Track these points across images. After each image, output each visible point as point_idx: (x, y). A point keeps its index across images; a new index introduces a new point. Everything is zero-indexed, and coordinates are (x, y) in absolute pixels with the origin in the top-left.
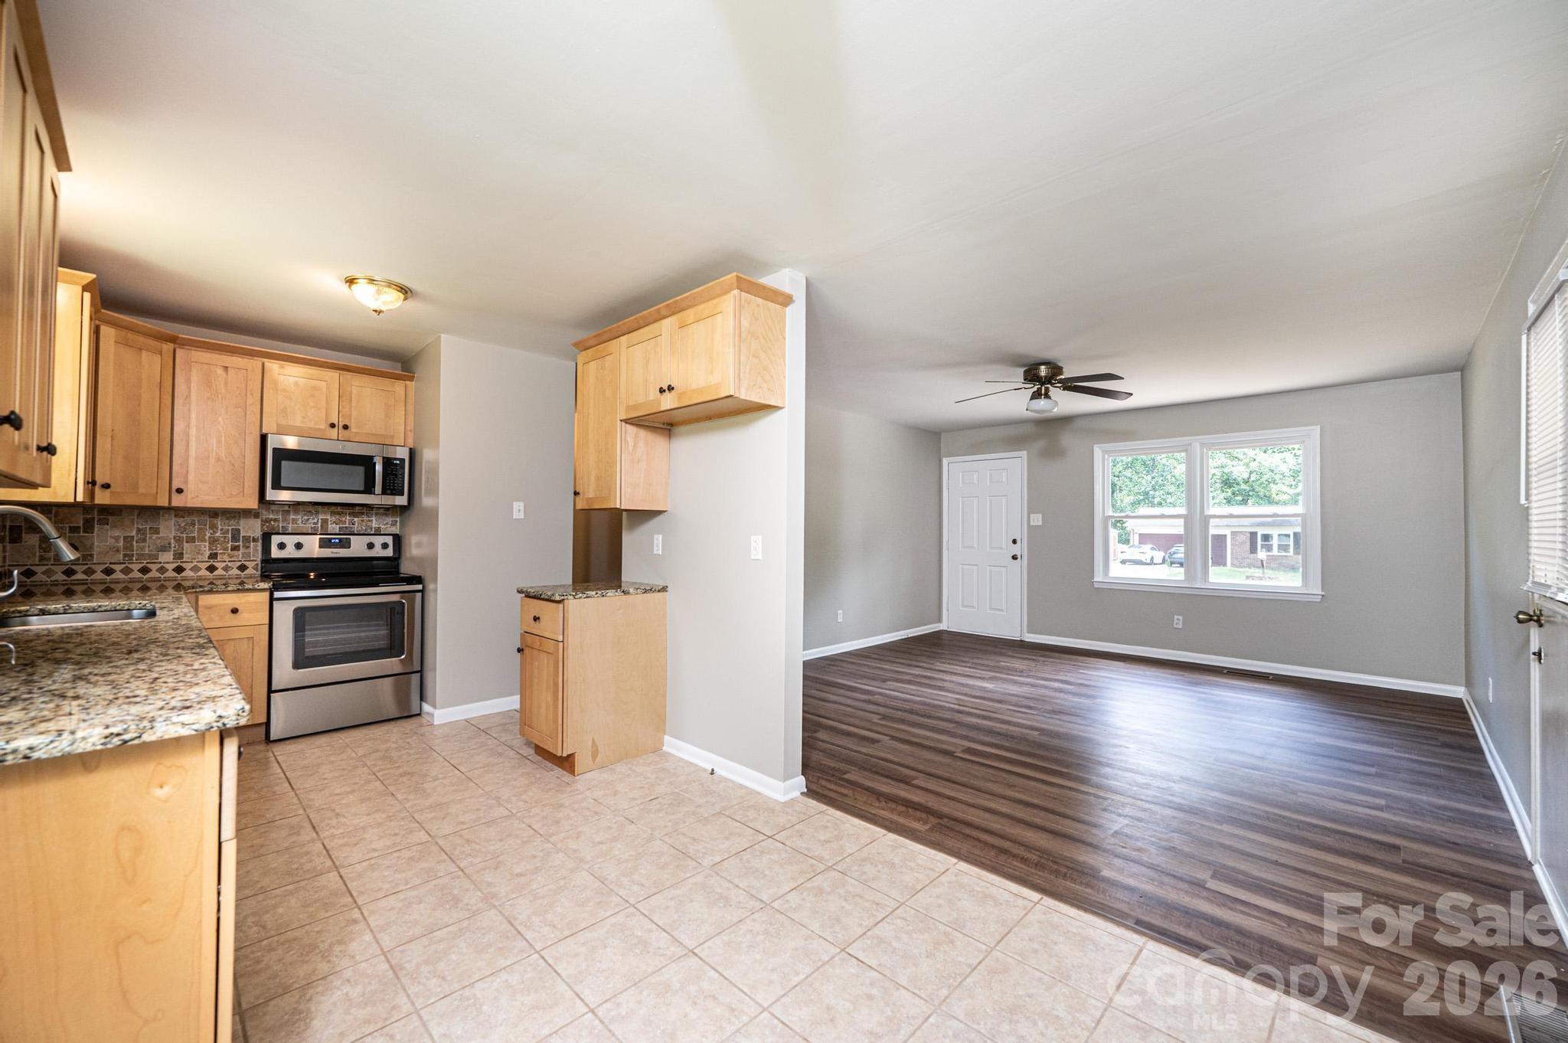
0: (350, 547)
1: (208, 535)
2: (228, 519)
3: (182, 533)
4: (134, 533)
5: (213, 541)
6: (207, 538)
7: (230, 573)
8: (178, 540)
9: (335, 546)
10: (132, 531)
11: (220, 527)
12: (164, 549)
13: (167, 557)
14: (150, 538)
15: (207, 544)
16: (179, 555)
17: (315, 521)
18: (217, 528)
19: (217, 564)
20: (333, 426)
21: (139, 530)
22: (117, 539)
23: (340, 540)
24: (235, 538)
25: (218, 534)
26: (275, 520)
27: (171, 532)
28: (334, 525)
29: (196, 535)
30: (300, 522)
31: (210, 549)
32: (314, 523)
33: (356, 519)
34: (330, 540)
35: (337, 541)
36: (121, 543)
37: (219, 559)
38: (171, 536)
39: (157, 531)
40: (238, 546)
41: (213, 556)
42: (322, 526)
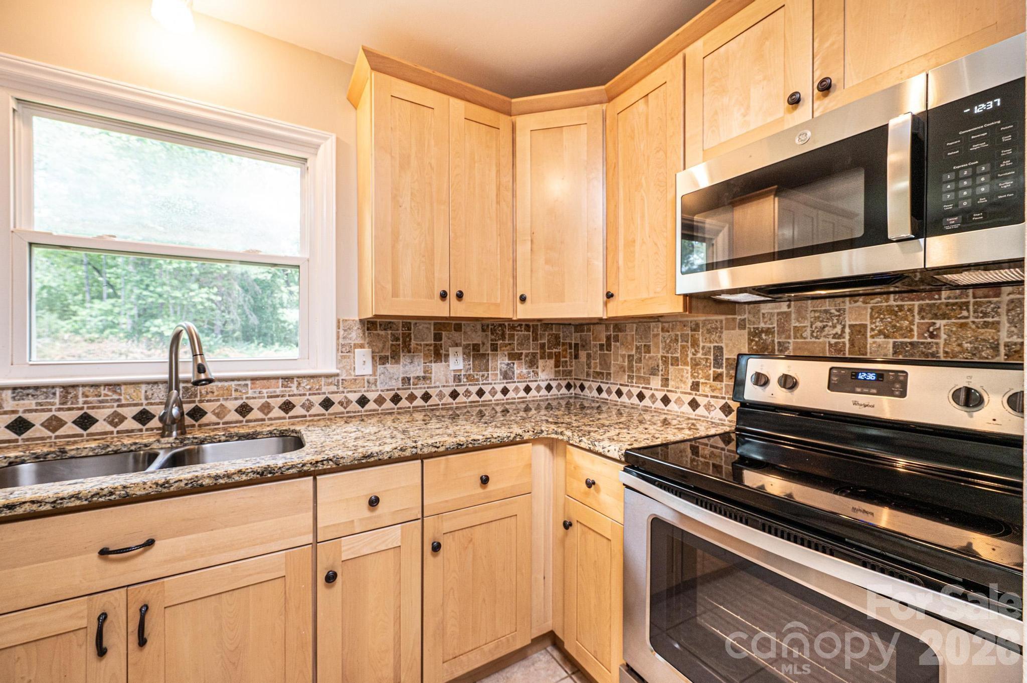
0: (903, 394)
1: (690, 355)
2: (709, 332)
3: (668, 352)
4: (634, 352)
5: (695, 364)
6: (689, 359)
7: (713, 414)
8: (665, 360)
9: (866, 387)
10: (632, 350)
11: (701, 344)
12: (654, 372)
13: (656, 382)
14: (645, 357)
15: (689, 368)
16: (665, 381)
17: (838, 329)
18: (698, 346)
19: (700, 400)
20: (795, 101)
21: (637, 348)
22: (623, 356)
23: (880, 375)
24: (718, 363)
25: (699, 355)
26: (768, 331)
27: (659, 352)
28: (880, 340)
29: (678, 355)
30: (807, 333)
31: (692, 375)
32: (835, 336)
33: (940, 323)
34: (855, 373)
35: (871, 377)
36: (626, 364)
37: (701, 392)
38: (659, 356)
39: (648, 349)
40: (721, 375)
41: (695, 386)
42: (852, 344)
